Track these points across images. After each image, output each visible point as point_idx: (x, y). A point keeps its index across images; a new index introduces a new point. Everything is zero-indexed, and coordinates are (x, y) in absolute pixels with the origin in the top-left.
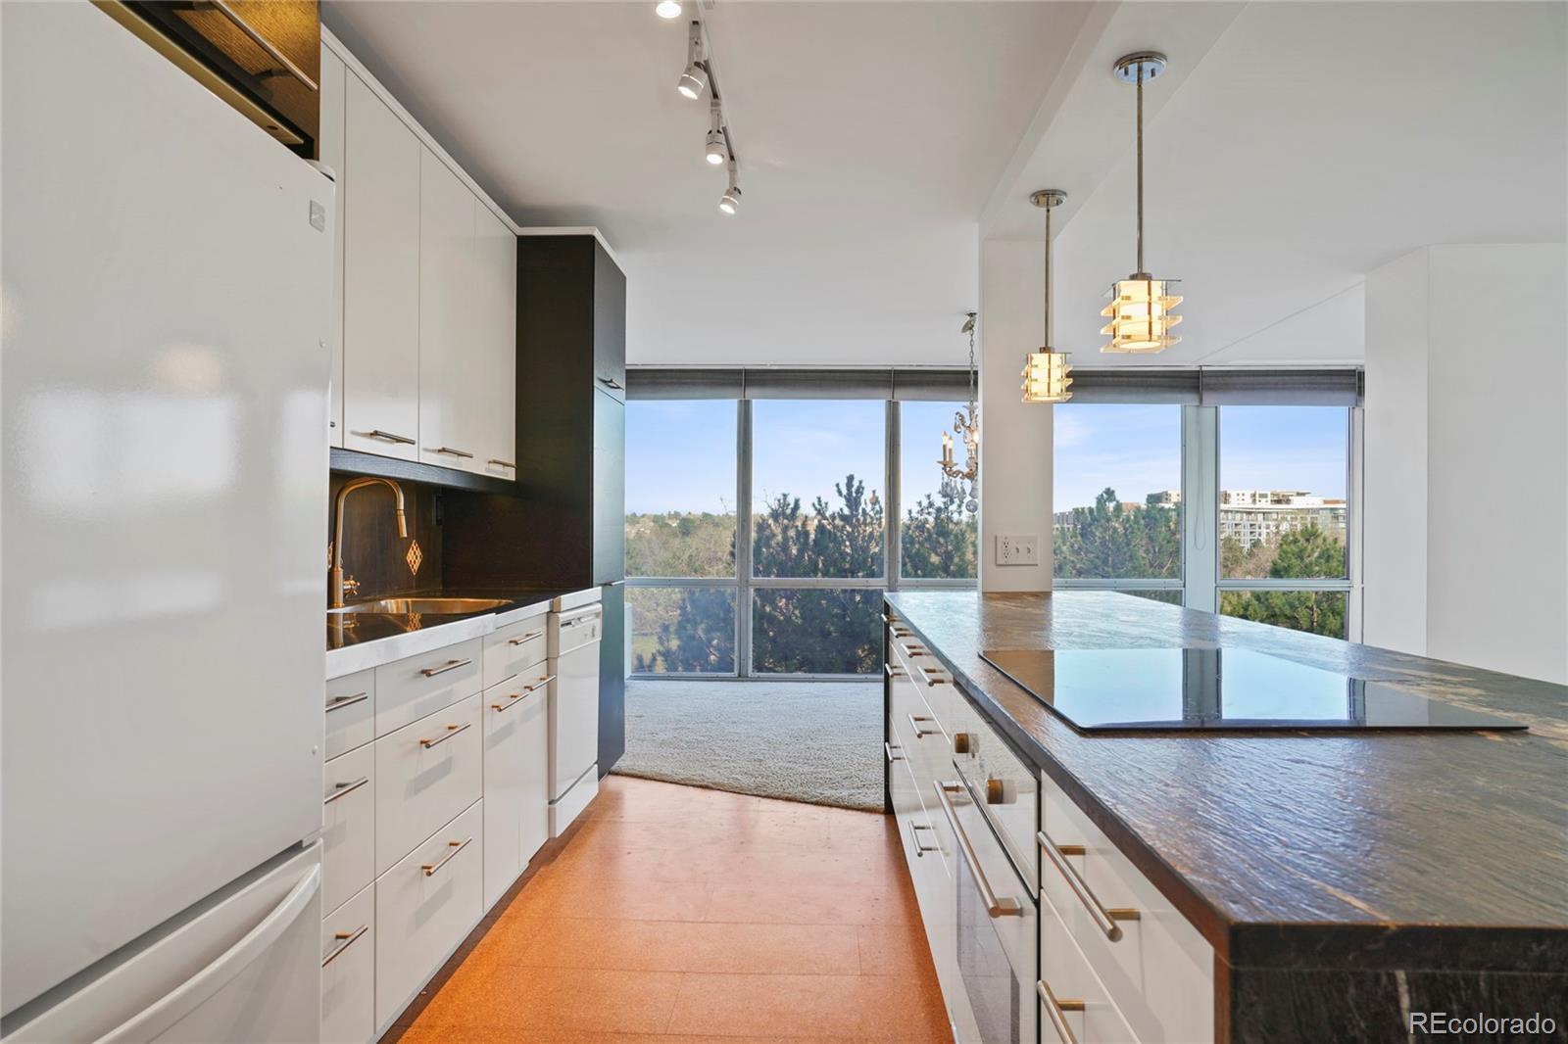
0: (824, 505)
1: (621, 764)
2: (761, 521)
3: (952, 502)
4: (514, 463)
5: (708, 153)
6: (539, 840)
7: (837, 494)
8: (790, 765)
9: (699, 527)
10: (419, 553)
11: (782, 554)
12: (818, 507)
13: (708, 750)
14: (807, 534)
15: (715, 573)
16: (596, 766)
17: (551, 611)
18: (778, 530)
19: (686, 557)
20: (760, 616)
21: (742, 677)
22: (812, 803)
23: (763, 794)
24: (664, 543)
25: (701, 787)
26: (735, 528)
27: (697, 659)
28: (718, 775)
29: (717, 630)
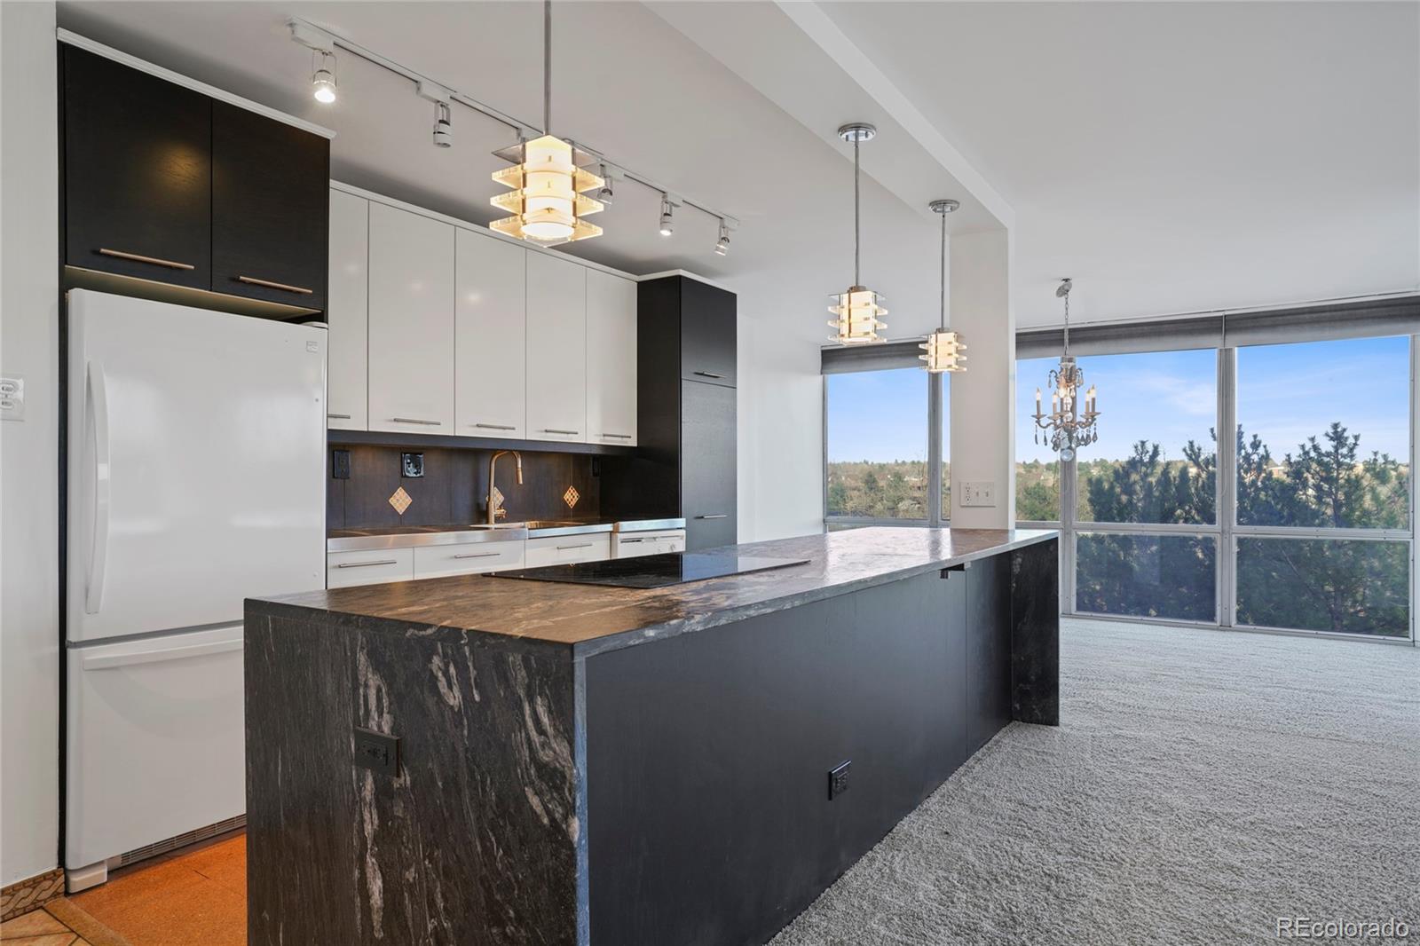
4: (635, 435)
5: (662, 229)
10: (576, 494)
17: (613, 531)
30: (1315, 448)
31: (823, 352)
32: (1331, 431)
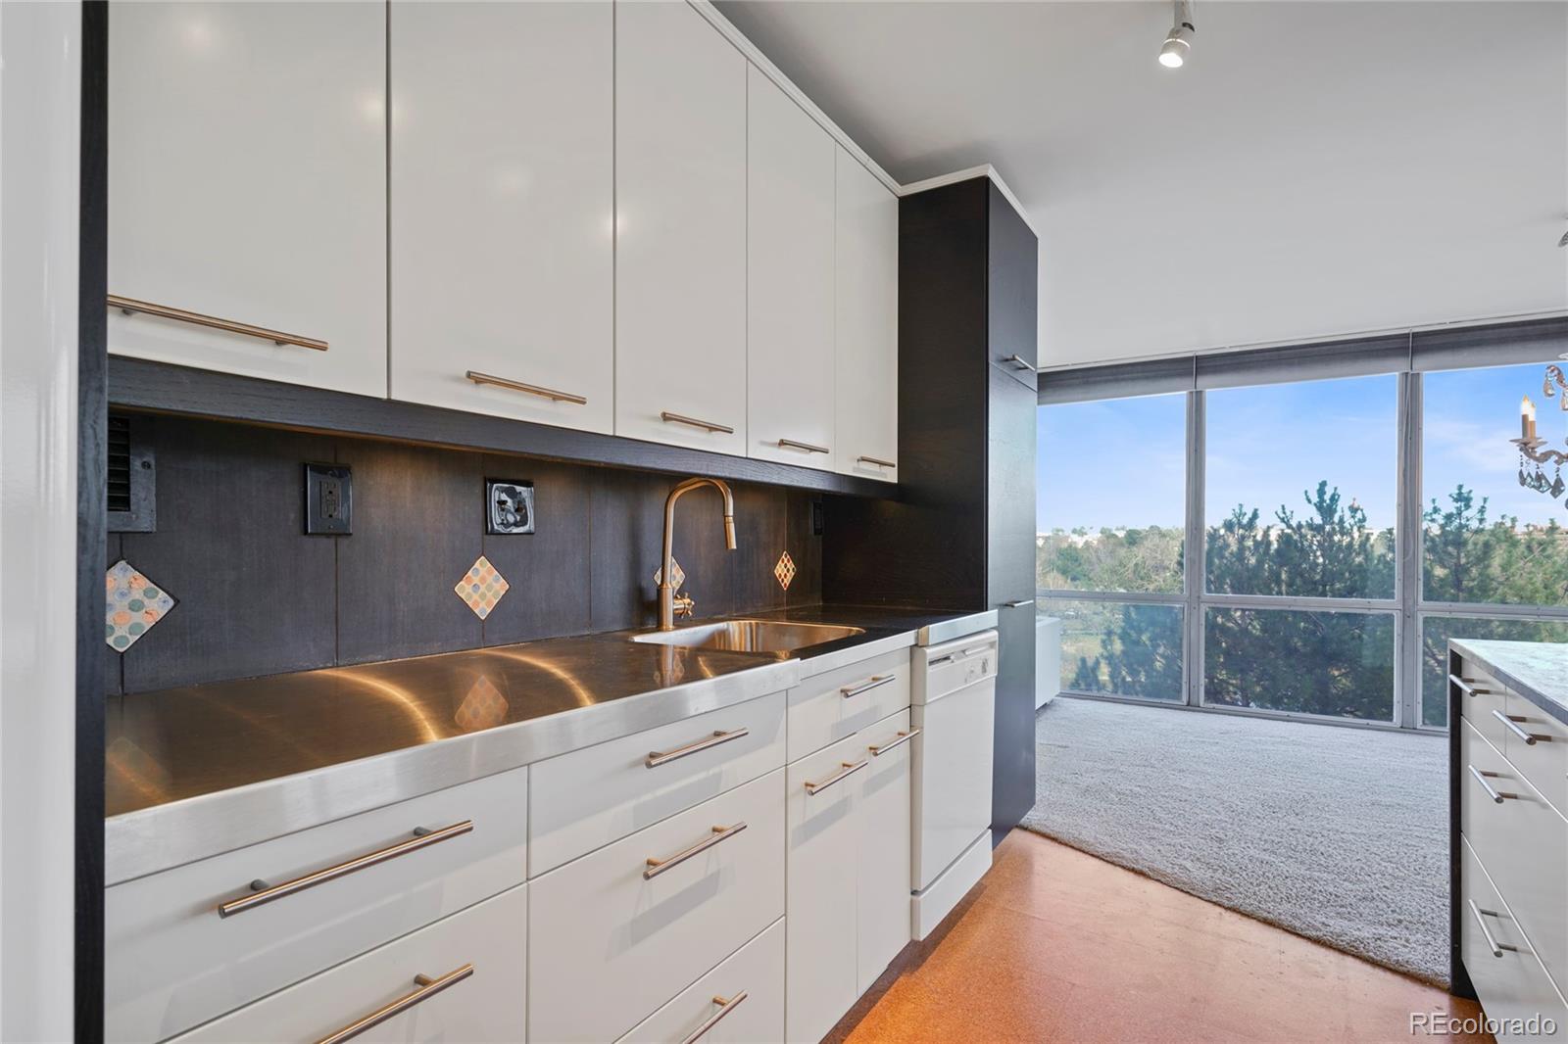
0: (1288, 513)
1: (1032, 817)
2: (1212, 531)
3: (1468, 506)
4: (895, 462)
6: (895, 944)
7: (1306, 502)
8: (1266, 857)
9: (1146, 537)
10: (791, 566)
11: (1237, 563)
12: (1282, 515)
13: (1145, 810)
14: (1269, 544)
15: (1162, 580)
16: (990, 831)
17: (916, 645)
18: (1232, 541)
19: (1132, 565)
20: (1211, 627)
21: (1191, 706)
22: (1309, 939)
23: (1226, 903)
24: (1111, 552)
25: (1133, 870)
26: (1184, 538)
27: (1141, 664)
28: (1159, 857)
29: (1162, 638)
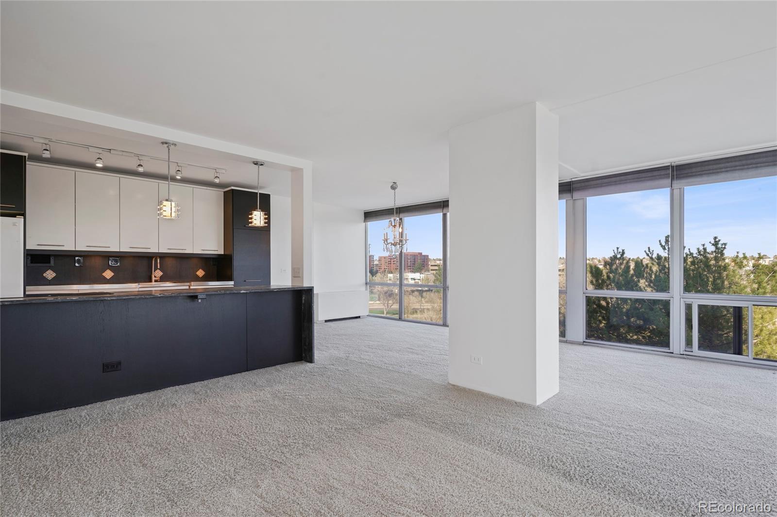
4: (222, 250)
30: (705, 249)
31: (365, 213)
32: (713, 242)
